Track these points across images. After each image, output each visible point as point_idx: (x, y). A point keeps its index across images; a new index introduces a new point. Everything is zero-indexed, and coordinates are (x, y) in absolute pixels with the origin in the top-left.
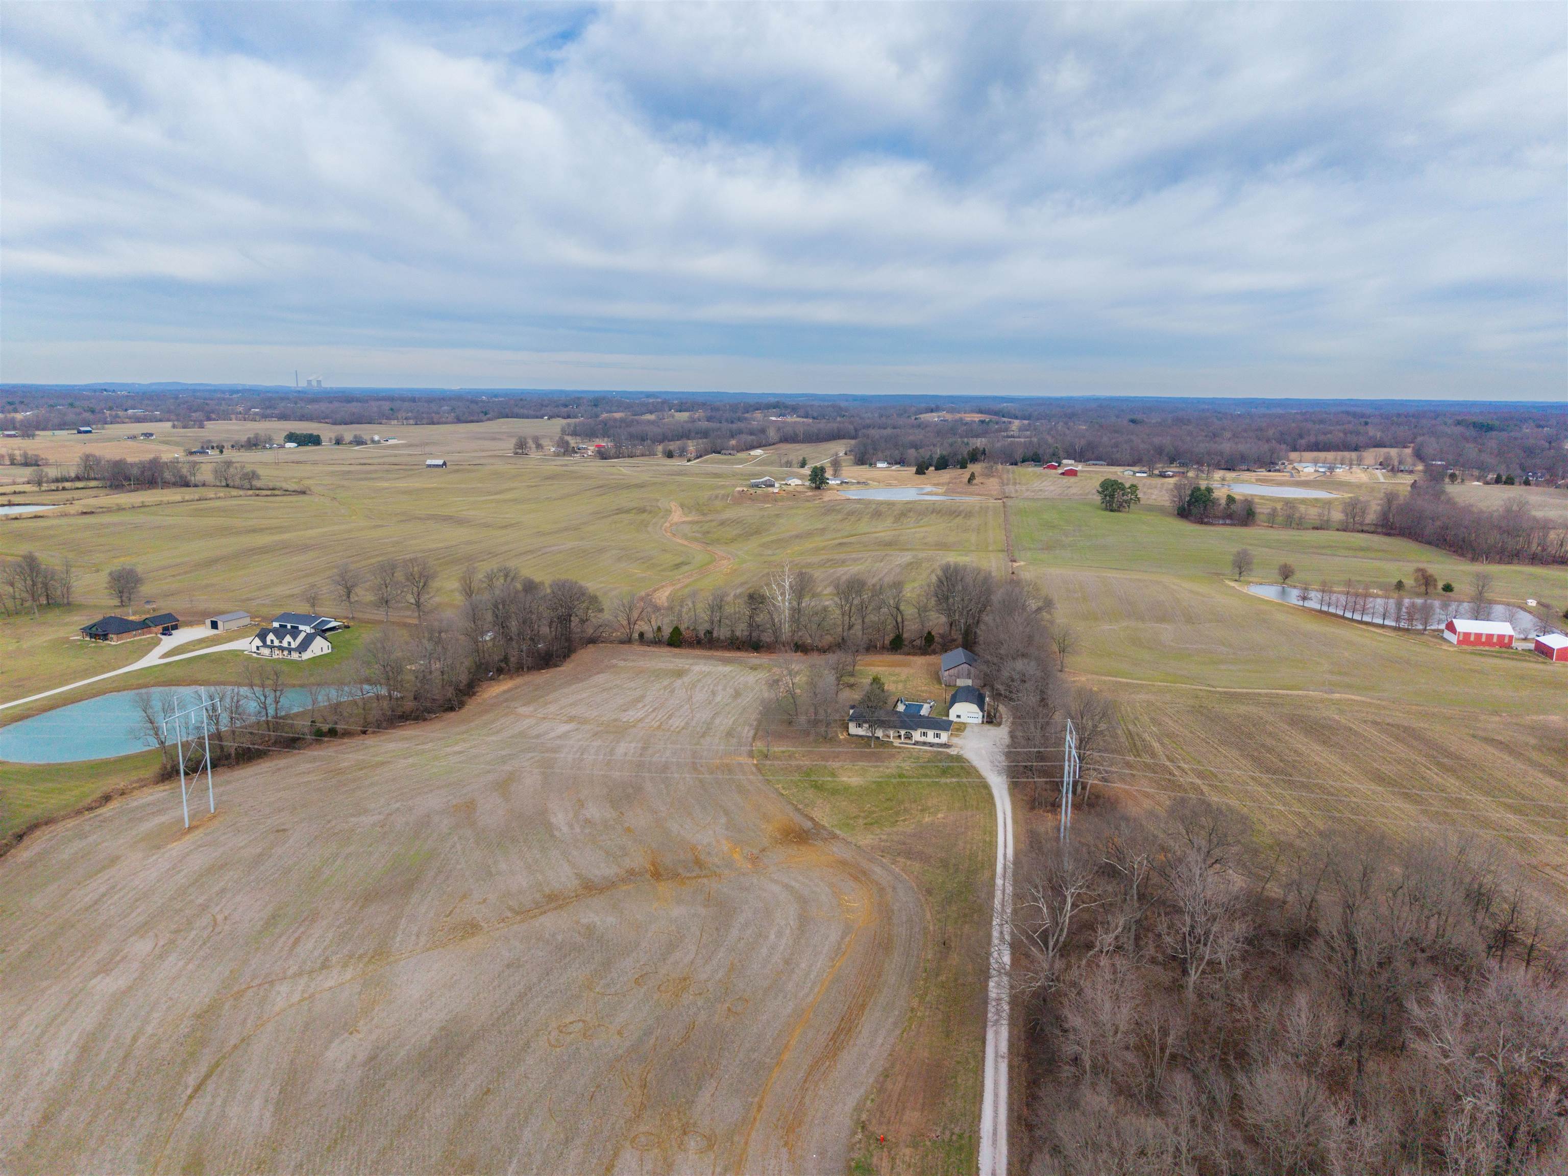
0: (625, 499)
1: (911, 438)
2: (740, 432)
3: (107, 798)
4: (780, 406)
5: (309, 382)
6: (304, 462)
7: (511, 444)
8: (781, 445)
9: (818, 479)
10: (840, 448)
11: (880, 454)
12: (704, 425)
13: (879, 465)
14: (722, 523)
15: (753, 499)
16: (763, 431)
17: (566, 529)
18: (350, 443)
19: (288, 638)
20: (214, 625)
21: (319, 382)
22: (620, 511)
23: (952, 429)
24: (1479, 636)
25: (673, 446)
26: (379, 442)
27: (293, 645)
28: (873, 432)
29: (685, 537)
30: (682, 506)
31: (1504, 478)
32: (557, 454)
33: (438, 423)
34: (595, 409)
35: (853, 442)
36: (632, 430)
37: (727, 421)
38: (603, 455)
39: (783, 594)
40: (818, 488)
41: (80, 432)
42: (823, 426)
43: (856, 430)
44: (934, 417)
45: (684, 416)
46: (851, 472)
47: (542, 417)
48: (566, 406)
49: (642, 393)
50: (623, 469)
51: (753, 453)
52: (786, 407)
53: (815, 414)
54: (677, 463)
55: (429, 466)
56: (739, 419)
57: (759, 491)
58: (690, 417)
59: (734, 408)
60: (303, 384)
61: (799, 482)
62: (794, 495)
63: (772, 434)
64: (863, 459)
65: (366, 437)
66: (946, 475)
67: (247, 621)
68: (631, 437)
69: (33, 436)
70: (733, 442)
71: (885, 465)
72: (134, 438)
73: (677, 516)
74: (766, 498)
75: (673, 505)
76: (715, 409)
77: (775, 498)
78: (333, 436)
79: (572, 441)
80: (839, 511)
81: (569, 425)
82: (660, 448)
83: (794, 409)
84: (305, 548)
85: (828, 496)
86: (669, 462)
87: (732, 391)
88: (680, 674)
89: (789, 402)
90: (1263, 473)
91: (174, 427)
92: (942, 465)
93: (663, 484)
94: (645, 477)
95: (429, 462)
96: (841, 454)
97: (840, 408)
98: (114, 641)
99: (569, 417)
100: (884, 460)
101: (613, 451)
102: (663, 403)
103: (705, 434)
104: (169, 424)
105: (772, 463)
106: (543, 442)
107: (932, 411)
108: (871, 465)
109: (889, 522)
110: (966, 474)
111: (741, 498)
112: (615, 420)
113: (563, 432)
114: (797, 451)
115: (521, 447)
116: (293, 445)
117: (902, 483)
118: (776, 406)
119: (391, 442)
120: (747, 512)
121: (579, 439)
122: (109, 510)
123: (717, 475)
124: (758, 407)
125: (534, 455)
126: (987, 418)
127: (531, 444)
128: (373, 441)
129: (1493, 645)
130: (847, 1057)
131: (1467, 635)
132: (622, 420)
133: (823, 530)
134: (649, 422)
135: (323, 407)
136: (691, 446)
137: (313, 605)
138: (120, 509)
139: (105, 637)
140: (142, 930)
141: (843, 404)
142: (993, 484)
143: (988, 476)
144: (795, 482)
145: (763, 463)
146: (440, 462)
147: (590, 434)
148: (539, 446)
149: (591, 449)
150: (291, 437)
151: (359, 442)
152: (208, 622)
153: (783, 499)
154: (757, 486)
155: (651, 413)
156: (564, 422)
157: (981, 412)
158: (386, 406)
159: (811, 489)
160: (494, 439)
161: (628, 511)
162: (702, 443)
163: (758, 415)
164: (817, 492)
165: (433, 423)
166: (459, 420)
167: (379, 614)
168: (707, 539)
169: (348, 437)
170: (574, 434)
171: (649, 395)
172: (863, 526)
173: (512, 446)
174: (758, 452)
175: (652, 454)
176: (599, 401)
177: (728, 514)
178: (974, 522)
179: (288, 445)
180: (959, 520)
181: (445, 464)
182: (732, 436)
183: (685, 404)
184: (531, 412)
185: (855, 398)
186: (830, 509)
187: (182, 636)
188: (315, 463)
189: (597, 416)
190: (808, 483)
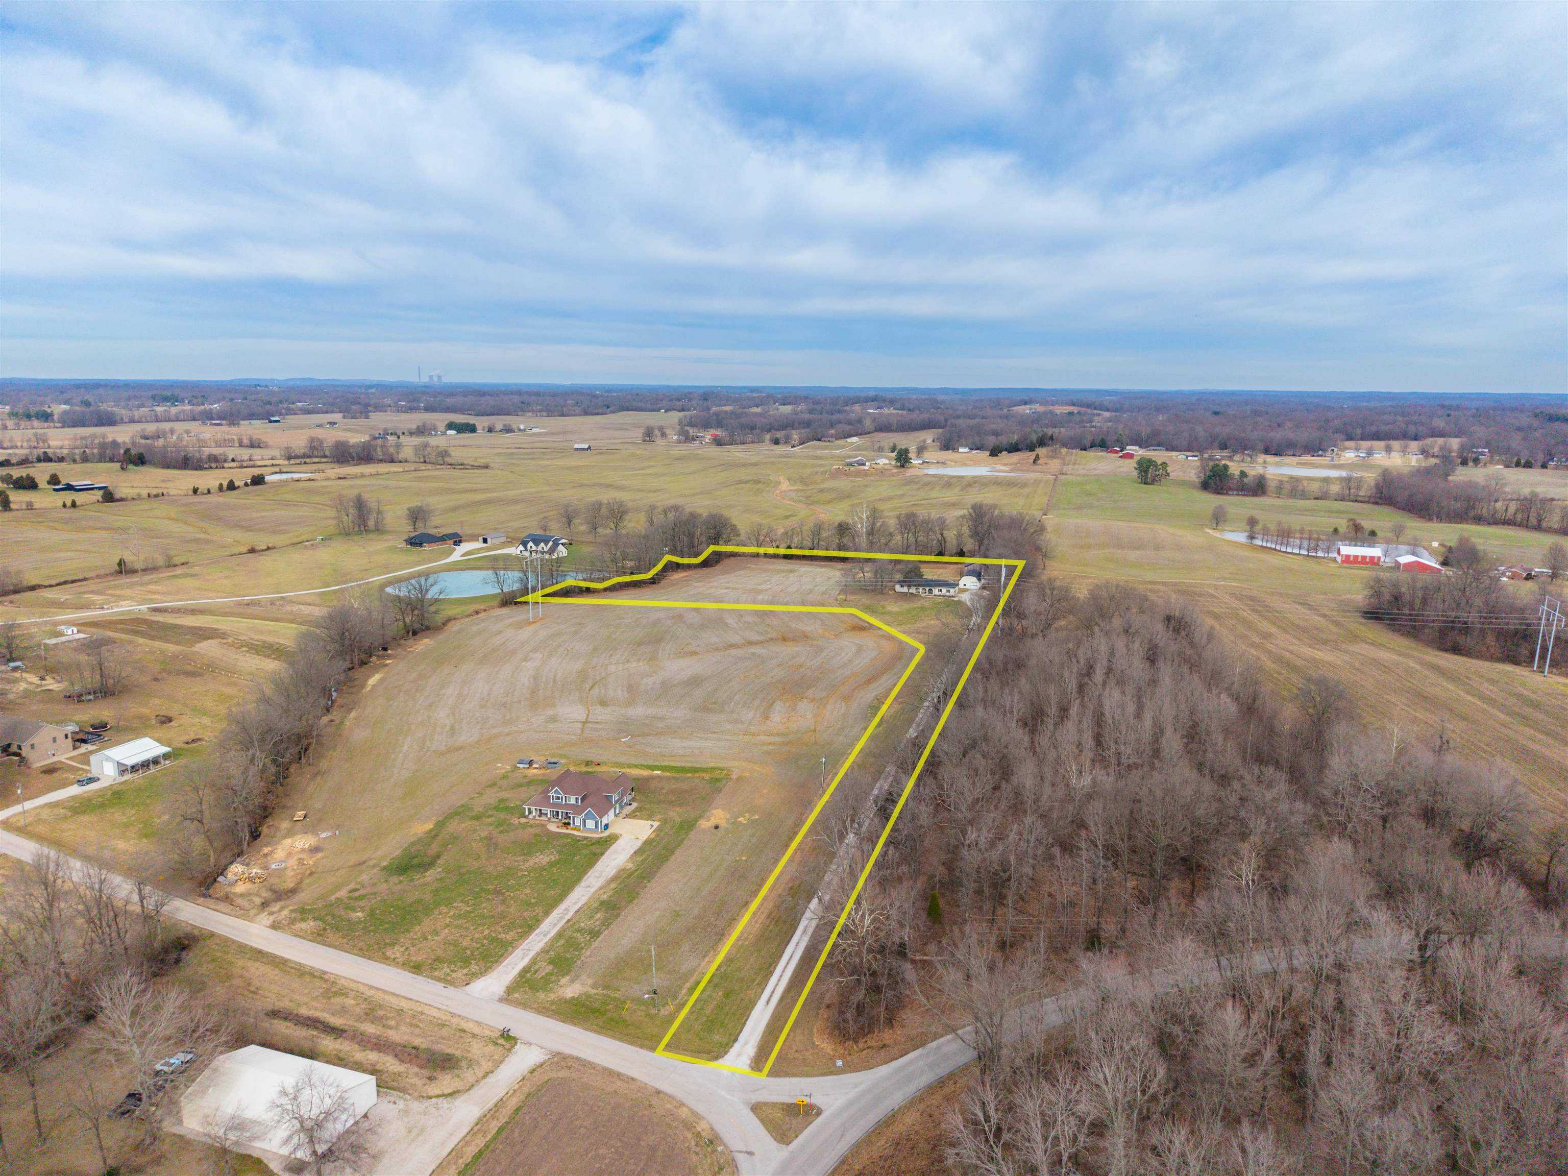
0: (744, 474)
1: (993, 426)
2: (840, 422)
3: (477, 613)
4: (877, 399)
5: (431, 377)
6: (471, 446)
7: (639, 433)
8: (876, 434)
9: (903, 459)
10: (928, 436)
11: (963, 441)
12: (807, 416)
13: (961, 450)
14: (821, 491)
15: (846, 474)
16: (860, 421)
17: (701, 493)
18: (501, 431)
19: (542, 545)
20: (485, 541)
21: (439, 377)
22: (741, 482)
23: (1036, 419)
24: (1356, 557)
25: (779, 435)
26: (524, 430)
27: (546, 549)
28: (959, 422)
29: (792, 500)
30: (789, 479)
31: (1523, 461)
32: (679, 442)
33: (568, 415)
34: (706, 403)
35: (940, 431)
36: (743, 420)
37: (827, 413)
38: (718, 442)
39: (862, 523)
40: (902, 466)
41: (271, 421)
42: (917, 417)
43: (946, 420)
44: (1027, 410)
45: (787, 409)
46: (932, 455)
47: (659, 410)
48: (679, 400)
49: (745, 388)
50: (736, 453)
51: (849, 440)
52: (884, 400)
53: (911, 407)
54: (782, 449)
55: (577, 449)
56: (839, 412)
57: (852, 469)
58: (794, 410)
59: (835, 401)
60: (425, 379)
61: (887, 461)
62: (881, 472)
63: (868, 424)
64: (947, 445)
65: (514, 427)
66: (1015, 457)
67: (504, 539)
68: (743, 427)
69: (238, 424)
70: (833, 431)
71: (966, 450)
72: (320, 426)
73: (785, 486)
74: (858, 474)
75: (781, 478)
76: (816, 402)
77: (865, 474)
78: (486, 425)
79: (692, 431)
80: (917, 483)
81: (686, 417)
82: (768, 437)
83: (892, 402)
84: (515, 501)
85: (909, 473)
86: (775, 447)
87: (832, 386)
88: (792, 571)
89: (889, 396)
90: (1307, 458)
91: (344, 417)
92: (1013, 448)
93: (773, 463)
94: (755, 459)
95: (576, 446)
96: (929, 441)
97: (936, 401)
98: (427, 547)
99: (683, 410)
100: (966, 446)
101: (727, 439)
102: (768, 397)
103: (807, 424)
104: (341, 415)
105: (866, 449)
106: (668, 431)
107: (1026, 403)
108: (953, 449)
109: (956, 490)
110: (1032, 455)
111: (836, 474)
112: (726, 412)
113: (680, 423)
114: (888, 439)
115: (649, 434)
116: (454, 432)
117: (976, 463)
118: (874, 399)
119: (534, 430)
120: (842, 484)
121: (695, 430)
122: (355, 477)
123: (816, 458)
124: (856, 400)
125: (660, 442)
126: (1075, 409)
127: (657, 432)
128: (520, 430)
129: (1367, 563)
130: (874, 685)
131: (1348, 557)
132: (732, 413)
133: (902, 496)
134: (756, 414)
135: (461, 400)
136: (795, 436)
137: (545, 530)
138: (363, 476)
139: (421, 545)
140: (535, 650)
141: (941, 397)
142: (1055, 464)
143: (1052, 458)
144: (883, 461)
145: (858, 448)
146: (586, 446)
147: (706, 425)
148: (663, 435)
149: (708, 438)
150: (451, 426)
151: (508, 430)
152: (481, 539)
153: (872, 474)
154: (851, 464)
155: (757, 406)
156: (681, 414)
157: (1073, 405)
158: (516, 399)
159: (897, 467)
160: (621, 429)
161: (746, 482)
162: (805, 432)
163: (857, 408)
164: (902, 470)
165: (563, 415)
166: (586, 413)
167: (590, 538)
168: (810, 502)
169: (499, 426)
170: (691, 425)
171: (752, 390)
172: (935, 493)
173: (640, 435)
174: (854, 439)
175: (761, 441)
176: (708, 396)
177: (826, 485)
178: (1026, 490)
179: (450, 432)
180: (1015, 489)
181: (589, 448)
182: (832, 426)
183: (789, 397)
184: (649, 406)
185: (955, 391)
186: (909, 482)
187: (465, 547)
188: (478, 447)
189: (709, 409)
190: (893, 463)
